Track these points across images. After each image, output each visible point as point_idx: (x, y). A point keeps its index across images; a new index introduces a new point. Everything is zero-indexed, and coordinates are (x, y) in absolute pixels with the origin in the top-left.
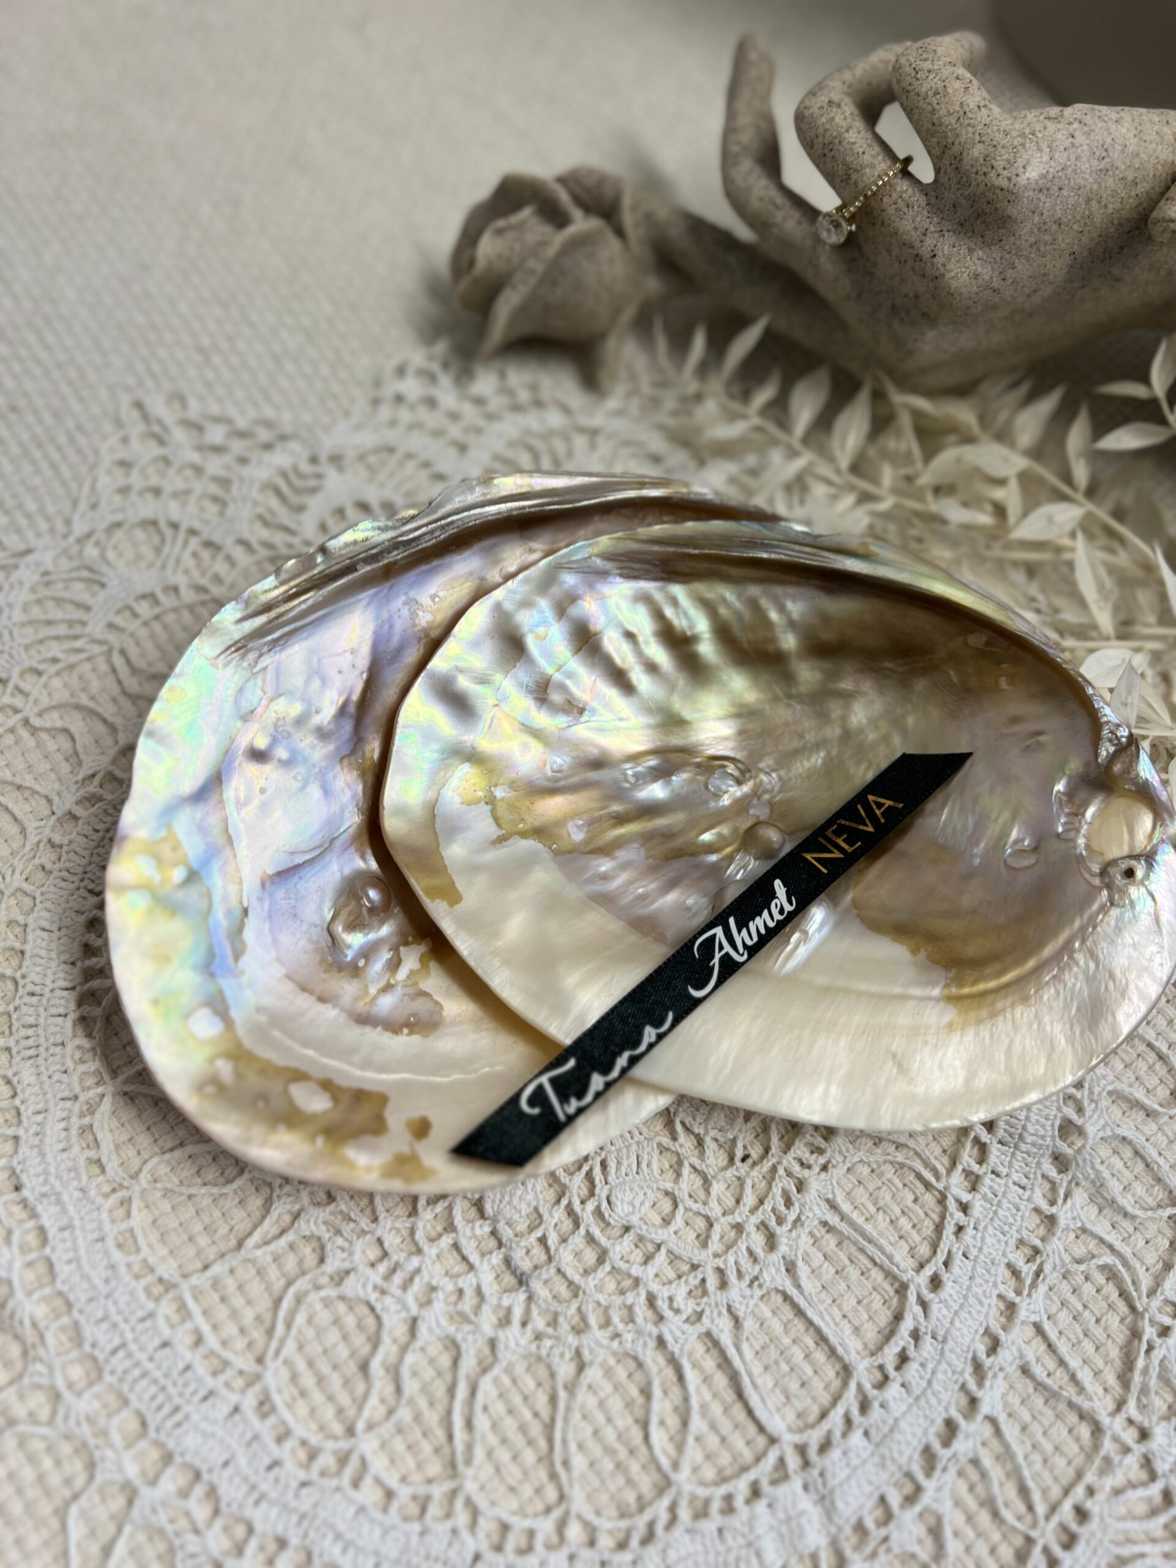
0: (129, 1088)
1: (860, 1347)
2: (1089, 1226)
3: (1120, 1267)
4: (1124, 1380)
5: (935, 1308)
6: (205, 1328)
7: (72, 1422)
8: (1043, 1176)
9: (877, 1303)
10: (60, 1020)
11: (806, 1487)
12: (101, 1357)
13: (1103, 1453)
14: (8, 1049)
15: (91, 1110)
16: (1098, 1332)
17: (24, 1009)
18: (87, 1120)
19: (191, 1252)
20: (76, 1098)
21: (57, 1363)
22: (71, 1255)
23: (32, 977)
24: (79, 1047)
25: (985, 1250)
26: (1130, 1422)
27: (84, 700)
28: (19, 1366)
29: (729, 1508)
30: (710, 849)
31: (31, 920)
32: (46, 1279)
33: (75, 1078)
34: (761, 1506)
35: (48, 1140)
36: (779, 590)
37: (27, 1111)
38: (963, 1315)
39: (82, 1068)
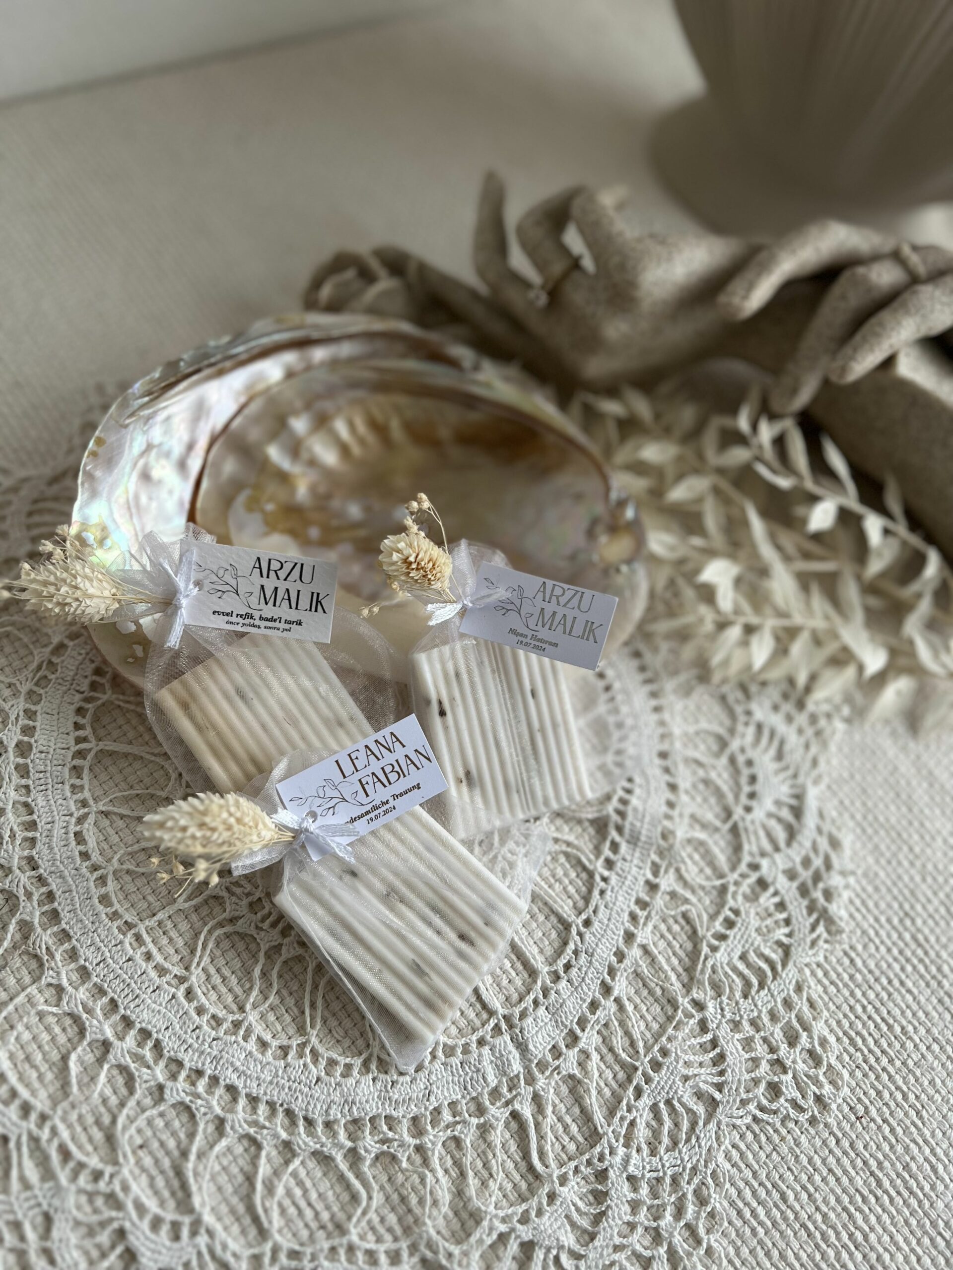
1: (543, 960)
5: (587, 936)
7: (71, 1005)
9: (554, 935)
10: (61, 768)
11: (511, 1039)
12: (90, 967)
13: (676, 1019)
14: (27, 787)
15: (82, 822)
16: (680, 953)
18: (78, 828)
19: (144, 905)
20: (72, 814)
21: (63, 970)
23: (42, 742)
25: (618, 903)
26: (695, 1002)
29: (466, 1051)
32: (54, 922)
33: (71, 803)
34: (485, 1049)
35: (54, 840)
37: (40, 823)
38: (604, 940)
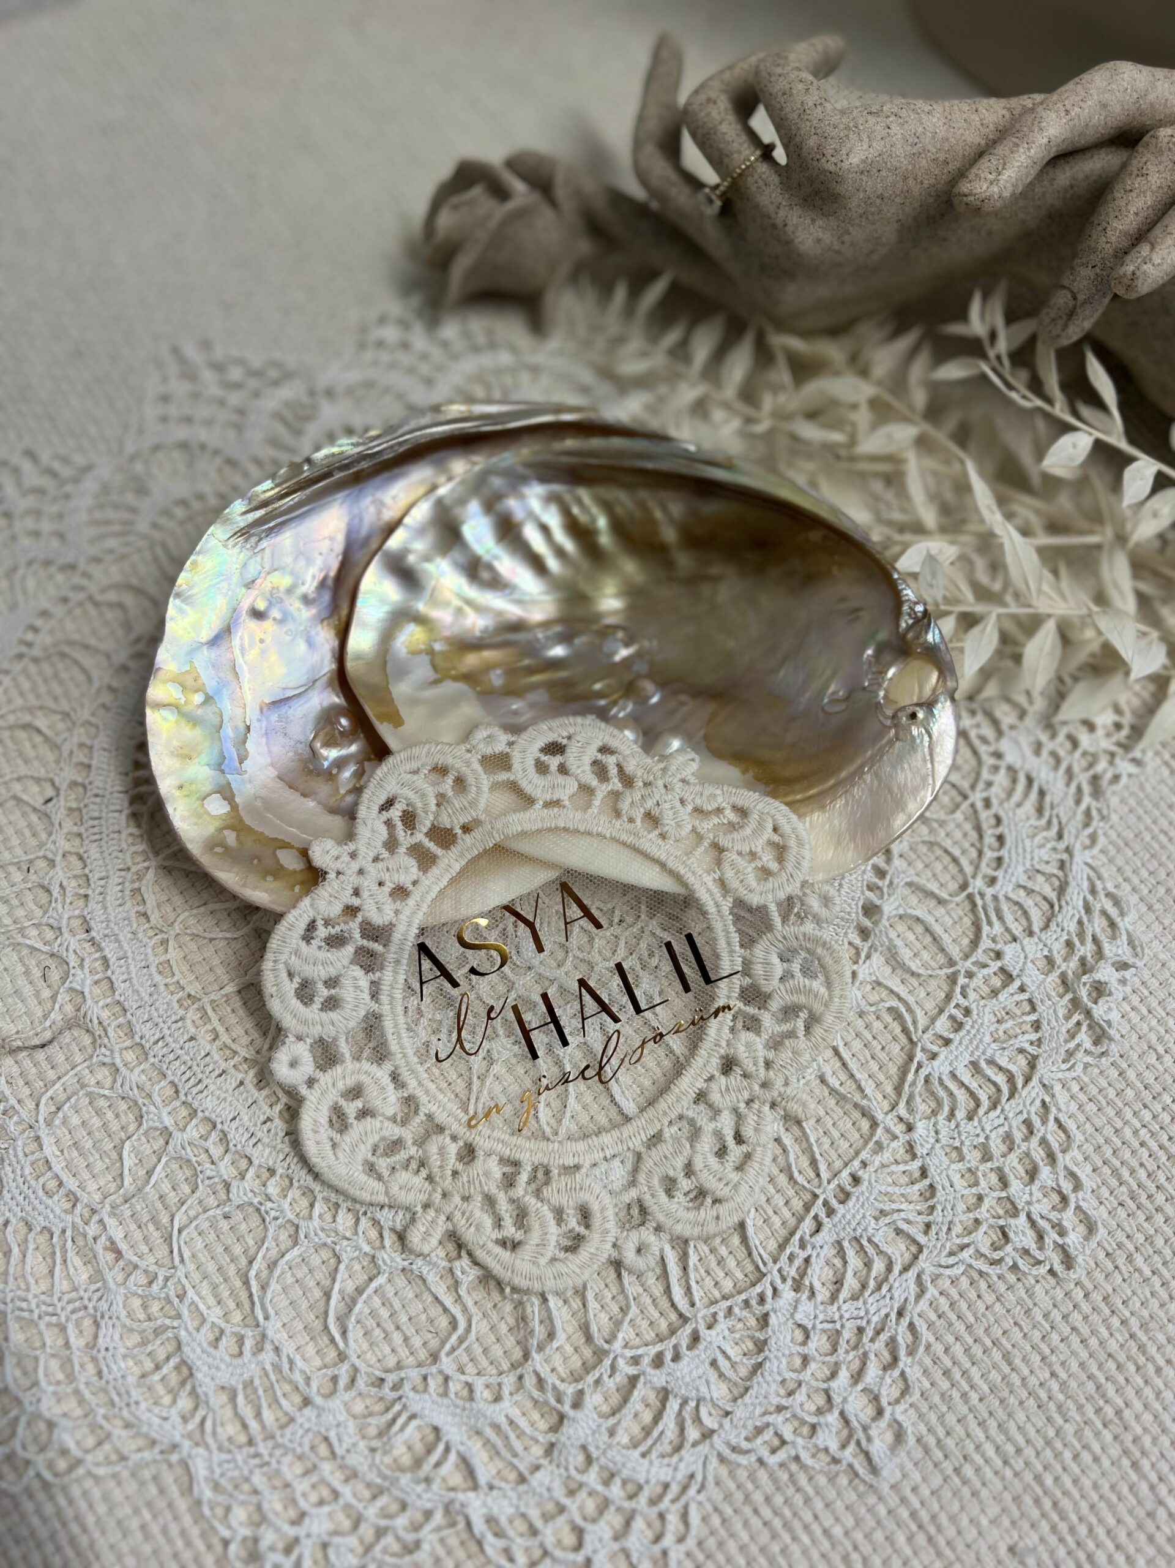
0: (167, 863)
2: (881, 980)
3: (903, 1009)
4: (898, 1089)
6: (221, 1030)
7: (127, 1087)
8: (850, 943)
10: (116, 815)
12: (147, 1046)
13: (875, 1139)
14: (80, 835)
15: (140, 879)
16: (882, 1056)
17: (91, 807)
18: (136, 885)
19: (212, 978)
20: (129, 869)
21: (117, 1048)
22: (125, 977)
23: (97, 783)
24: (131, 835)
26: (901, 1119)
27: (134, 581)
28: (90, 1051)
30: (600, 695)
31: (96, 743)
32: (108, 993)
33: (128, 855)
35: (108, 898)
36: (663, 494)
37: (94, 877)
39: (133, 849)
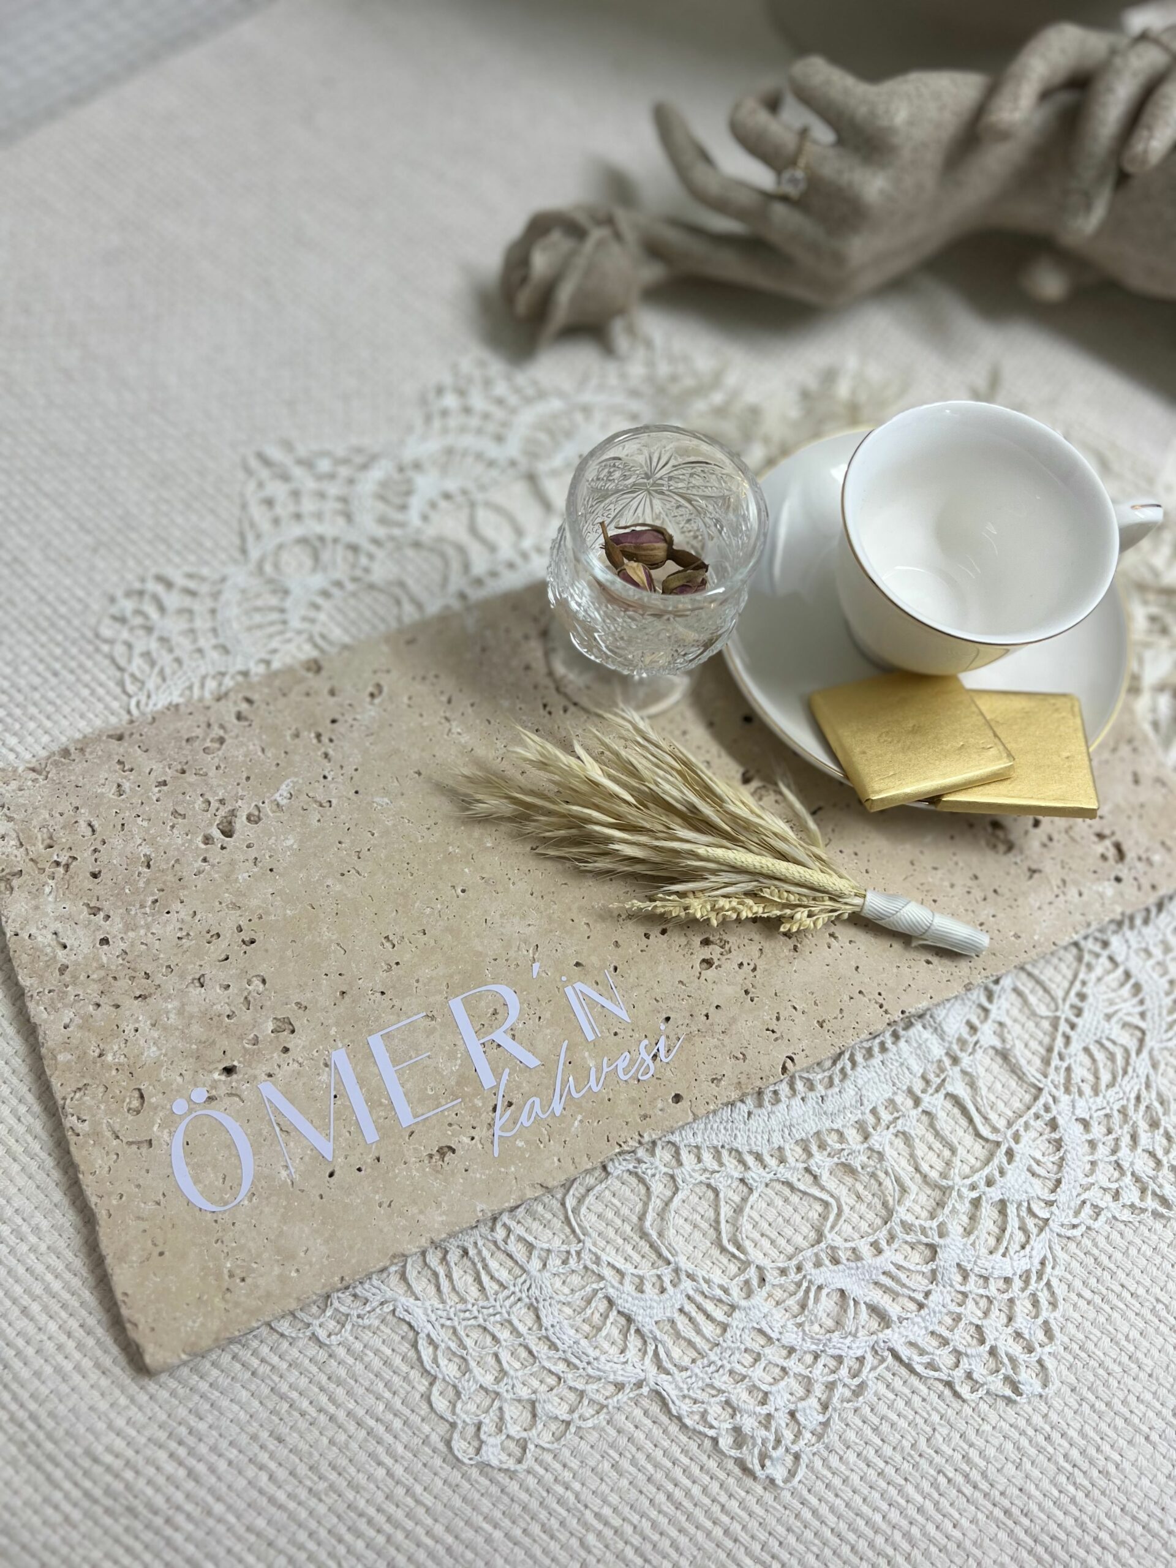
11: (924, 1027)
29: (883, 1048)
34: (902, 1043)
